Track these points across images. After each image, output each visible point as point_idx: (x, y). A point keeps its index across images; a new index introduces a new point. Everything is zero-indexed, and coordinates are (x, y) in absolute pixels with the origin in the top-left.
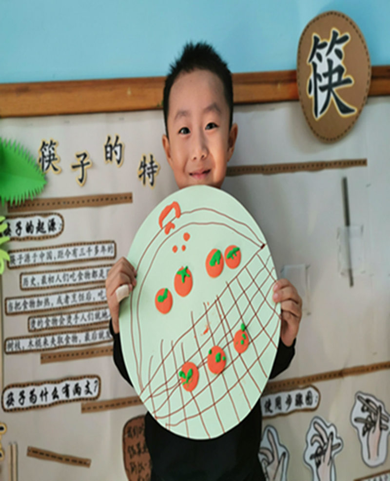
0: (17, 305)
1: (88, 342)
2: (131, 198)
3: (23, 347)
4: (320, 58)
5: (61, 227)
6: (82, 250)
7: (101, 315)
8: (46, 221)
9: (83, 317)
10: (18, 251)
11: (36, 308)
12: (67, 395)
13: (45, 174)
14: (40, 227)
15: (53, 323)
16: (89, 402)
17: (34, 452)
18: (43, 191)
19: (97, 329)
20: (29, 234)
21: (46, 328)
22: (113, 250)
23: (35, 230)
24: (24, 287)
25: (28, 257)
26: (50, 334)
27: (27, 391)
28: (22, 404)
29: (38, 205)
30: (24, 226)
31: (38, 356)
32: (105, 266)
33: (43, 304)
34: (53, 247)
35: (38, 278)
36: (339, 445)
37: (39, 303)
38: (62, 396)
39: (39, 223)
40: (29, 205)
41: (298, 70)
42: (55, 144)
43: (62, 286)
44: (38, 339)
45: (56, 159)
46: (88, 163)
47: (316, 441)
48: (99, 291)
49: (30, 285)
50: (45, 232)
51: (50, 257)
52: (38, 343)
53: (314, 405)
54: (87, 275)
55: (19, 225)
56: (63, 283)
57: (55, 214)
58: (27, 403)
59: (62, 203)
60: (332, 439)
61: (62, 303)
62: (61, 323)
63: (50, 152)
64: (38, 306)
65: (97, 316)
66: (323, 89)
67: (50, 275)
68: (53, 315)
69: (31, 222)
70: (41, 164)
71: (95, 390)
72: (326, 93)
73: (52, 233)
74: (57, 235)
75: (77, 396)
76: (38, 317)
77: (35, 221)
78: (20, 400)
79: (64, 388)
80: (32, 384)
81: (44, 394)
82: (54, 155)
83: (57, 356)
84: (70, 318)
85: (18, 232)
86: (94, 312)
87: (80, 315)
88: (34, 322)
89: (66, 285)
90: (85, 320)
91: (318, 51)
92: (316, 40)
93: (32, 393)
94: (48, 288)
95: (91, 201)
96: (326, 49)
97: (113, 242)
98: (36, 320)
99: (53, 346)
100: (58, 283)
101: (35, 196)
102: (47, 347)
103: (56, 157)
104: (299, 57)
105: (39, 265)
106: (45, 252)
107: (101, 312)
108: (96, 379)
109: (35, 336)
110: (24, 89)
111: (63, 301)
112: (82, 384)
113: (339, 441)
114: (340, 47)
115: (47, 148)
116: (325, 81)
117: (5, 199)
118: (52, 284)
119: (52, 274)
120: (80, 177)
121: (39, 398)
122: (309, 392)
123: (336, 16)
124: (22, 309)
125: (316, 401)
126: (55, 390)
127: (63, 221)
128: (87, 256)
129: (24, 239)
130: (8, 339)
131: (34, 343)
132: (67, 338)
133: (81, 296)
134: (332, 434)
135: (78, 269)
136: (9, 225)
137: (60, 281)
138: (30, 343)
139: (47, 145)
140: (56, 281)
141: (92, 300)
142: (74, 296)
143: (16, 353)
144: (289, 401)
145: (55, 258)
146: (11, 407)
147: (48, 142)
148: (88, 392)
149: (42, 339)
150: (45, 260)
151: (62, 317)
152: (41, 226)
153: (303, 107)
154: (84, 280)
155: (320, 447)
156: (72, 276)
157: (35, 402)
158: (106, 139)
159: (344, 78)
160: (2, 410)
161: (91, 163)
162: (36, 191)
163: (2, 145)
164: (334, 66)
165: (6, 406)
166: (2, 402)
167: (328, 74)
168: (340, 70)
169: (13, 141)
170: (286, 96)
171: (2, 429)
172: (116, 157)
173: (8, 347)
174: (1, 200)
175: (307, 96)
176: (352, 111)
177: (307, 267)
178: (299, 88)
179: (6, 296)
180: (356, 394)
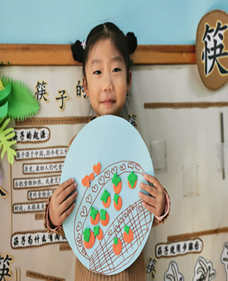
3: (24, 210)
4: (209, 38)
5: (49, 136)
6: (62, 150)
8: (39, 132)
10: (21, 150)
11: (33, 186)
12: (51, 239)
13: (40, 102)
15: (43, 195)
17: (30, 274)
20: (29, 140)
21: (39, 198)
23: (32, 137)
24: (25, 172)
25: (28, 153)
26: (41, 202)
27: (27, 236)
28: (23, 244)
29: (34, 121)
30: (25, 134)
31: (33, 215)
33: (37, 183)
34: (43, 148)
35: (34, 167)
36: (214, 274)
37: (35, 182)
38: (48, 240)
39: (35, 133)
40: (29, 122)
41: (197, 45)
42: (45, 84)
43: (49, 172)
44: (34, 204)
45: (46, 93)
46: (66, 97)
47: (200, 271)
49: (29, 171)
50: (38, 139)
51: (41, 154)
52: (33, 207)
53: (199, 250)
55: (22, 133)
56: (50, 171)
57: (45, 127)
59: (49, 121)
61: (49, 183)
62: (48, 195)
63: (42, 88)
64: (34, 184)
66: (210, 58)
67: (41, 166)
68: (43, 190)
69: (30, 132)
70: (37, 96)
72: (212, 60)
73: (43, 139)
74: (46, 141)
75: (57, 240)
76: (34, 191)
77: (32, 131)
78: (22, 242)
79: (49, 236)
80: (30, 232)
81: (37, 239)
82: (44, 91)
85: (22, 138)
88: (31, 194)
89: (51, 172)
91: (208, 34)
92: (207, 27)
93: (29, 238)
94: (40, 173)
95: (67, 121)
96: (213, 33)
98: (33, 193)
99: (43, 209)
100: (47, 171)
101: (33, 116)
102: (39, 210)
103: (46, 92)
104: (197, 38)
105: (34, 159)
106: (38, 151)
109: (32, 203)
110: (26, 48)
111: (49, 182)
113: (214, 272)
114: (222, 32)
115: (40, 86)
116: (212, 53)
117: (14, 117)
118: (43, 171)
119: (43, 165)
120: (61, 105)
121: (34, 241)
122: (197, 242)
123: (220, 13)
124: (24, 186)
125: (201, 247)
126: (44, 236)
127: (50, 132)
128: (64, 155)
129: (25, 142)
130: (15, 204)
131: (31, 207)
134: (210, 267)
135: (59, 162)
136: (16, 133)
137: (48, 169)
138: (29, 207)
139: (40, 84)
140: (45, 169)
142: (56, 179)
143: (20, 213)
144: (185, 247)
145: (45, 155)
146: (17, 246)
147: (41, 82)
148: (64, 238)
149: (36, 205)
150: (38, 156)
151: (48, 192)
152: (36, 135)
153: (199, 68)
155: (202, 275)
156: (55, 167)
157: (31, 244)
158: (77, 82)
159: (223, 52)
160: (11, 248)
161: (68, 97)
162: (33, 113)
163: (12, 83)
164: (218, 44)
165: (13, 246)
166: (11, 243)
167: (214, 49)
168: (221, 47)
169: (19, 81)
170: (188, 61)
171: (11, 259)
172: (83, 94)
173: (15, 209)
174: (11, 117)
175: (201, 62)
176: (227, 72)
177: (197, 166)
178: (197, 57)
179: (14, 177)
180: (225, 244)
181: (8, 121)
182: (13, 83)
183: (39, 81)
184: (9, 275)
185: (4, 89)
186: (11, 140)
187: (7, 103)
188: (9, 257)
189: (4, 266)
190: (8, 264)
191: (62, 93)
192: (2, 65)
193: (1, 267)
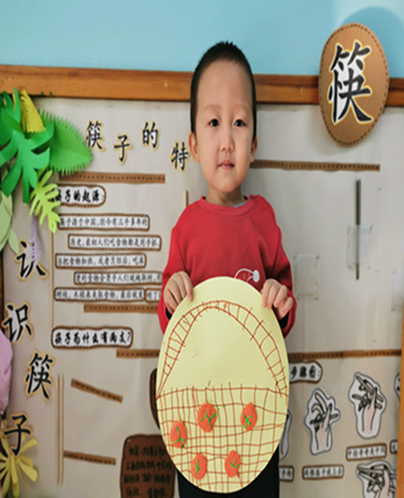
0: (66, 260)
1: (124, 299)
2: (164, 179)
3: (70, 297)
4: (341, 66)
5: (103, 198)
6: (121, 220)
7: (135, 278)
8: (91, 192)
9: (120, 278)
10: (67, 215)
11: (81, 265)
12: (105, 340)
13: (92, 150)
14: (86, 196)
15: (95, 280)
16: (123, 349)
17: (77, 384)
18: (89, 165)
19: (131, 289)
20: (76, 202)
21: (89, 283)
22: (147, 223)
23: (82, 199)
24: (71, 246)
25: (75, 221)
26: (92, 289)
27: (72, 333)
28: (68, 343)
29: (85, 177)
30: (72, 194)
31: (82, 305)
32: (139, 236)
33: (87, 262)
34: (96, 215)
35: (84, 240)
36: (336, 415)
37: (84, 261)
38: (101, 341)
39: (85, 193)
40: (77, 176)
41: (321, 76)
42: (100, 125)
43: (103, 249)
44: (82, 291)
45: (101, 138)
46: (128, 145)
47: (316, 409)
48: (134, 257)
49: (76, 245)
50: (89, 201)
51: (93, 223)
52: (82, 294)
53: (317, 378)
54: (125, 242)
55: (68, 192)
56: (105, 246)
57: (99, 186)
58: (72, 343)
59: (105, 178)
60: (331, 410)
61: (103, 264)
62: (102, 280)
63: (95, 131)
64: (83, 263)
65: (132, 278)
66: (342, 96)
67: (93, 239)
68: (95, 273)
69: (78, 191)
70: (88, 141)
71: (128, 340)
72: (345, 99)
73: (96, 203)
74: (100, 205)
75: (113, 343)
76: (83, 272)
77: (82, 190)
78: (66, 340)
79: (102, 335)
80: (77, 328)
81: (86, 338)
82: (99, 134)
83: (98, 308)
84: (109, 277)
85: (68, 198)
86: (130, 275)
87: (117, 276)
88: (79, 277)
89: (107, 249)
90: (122, 280)
91: (340, 60)
92: (339, 49)
93: (76, 335)
94: (91, 249)
96: (349, 58)
97: (147, 216)
98: (81, 275)
99: (94, 299)
100: (100, 246)
101: (83, 169)
102: (90, 299)
103: (101, 136)
104: (322, 65)
105: (84, 228)
106: (90, 218)
107: (135, 275)
108: (129, 331)
109: (80, 289)
110: (75, 73)
111: (104, 262)
112: (118, 333)
113: (337, 412)
114: (362, 58)
115: (93, 127)
116: (345, 89)
117: (57, 169)
118: (95, 246)
119: (95, 238)
120: (121, 156)
121: (82, 341)
122: (313, 367)
123: (359, 29)
124: (70, 265)
125: (318, 375)
126: (95, 336)
127: (105, 193)
128: (124, 226)
129: (72, 205)
130: (57, 288)
131: (78, 294)
132: (106, 294)
133: (119, 260)
134: (331, 405)
135: (116, 236)
137: (102, 245)
138: (76, 294)
139: (93, 125)
140: (99, 244)
141: (127, 264)
142: (113, 259)
143: (63, 300)
144: (294, 372)
145: (98, 225)
146: (59, 344)
147: (94, 122)
148: (122, 340)
149: (86, 292)
150: (89, 225)
151: (102, 275)
153: (323, 112)
154: (122, 246)
155: (320, 414)
156: (112, 241)
157: (78, 343)
158: (144, 125)
159: (363, 87)
160: (51, 346)
161: (131, 144)
162: (83, 165)
163: (55, 122)
164: (355, 76)
165: (55, 343)
166: (52, 340)
167: (349, 83)
168: (360, 80)
169: (65, 119)
170: (308, 99)
171: (51, 361)
172: (152, 142)
173: (57, 295)
174: (53, 169)
175: (327, 102)
176: (369, 119)
177: (318, 258)
178: (320, 95)
179: (56, 251)
180: (355, 374)
181: (49, 174)
182: (57, 122)
183: (91, 120)
184: (49, 382)
185: (45, 129)
186: (52, 200)
187: (48, 150)
188: (49, 358)
189: (43, 369)
190: (48, 367)
191: (123, 139)
192: (42, 96)
193: (38, 369)
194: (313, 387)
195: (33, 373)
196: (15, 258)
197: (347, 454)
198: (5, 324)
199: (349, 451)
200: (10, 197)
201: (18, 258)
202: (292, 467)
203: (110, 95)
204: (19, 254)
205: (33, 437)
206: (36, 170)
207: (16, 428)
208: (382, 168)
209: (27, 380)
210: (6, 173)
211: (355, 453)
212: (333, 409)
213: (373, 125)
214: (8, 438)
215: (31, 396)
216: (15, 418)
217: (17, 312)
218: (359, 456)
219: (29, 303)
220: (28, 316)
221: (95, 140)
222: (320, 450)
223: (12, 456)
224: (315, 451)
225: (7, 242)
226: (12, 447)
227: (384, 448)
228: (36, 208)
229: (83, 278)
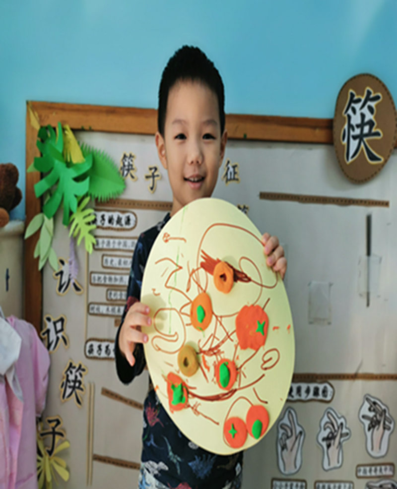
0: (99, 278)
3: (102, 312)
4: (354, 111)
5: (135, 223)
8: (124, 217)
10: (101, 237)
11: (113, 283)
13: (125, 180)
14: (119, 221)
17: (107, 393)
18: (123, 193)
20: (110, 225)
23: (115, 223)
24: (105, 265)
25: (109, 243)
27: (104, 345)
28: (100, 354)
29: (118, 203)
30: (107, 218)
31: (113, 320)
33: (119, 281)
34: (128, 238)
35: (116, 260)
36: (347, 434)
37: (116, 280)
39: (118, 218)
40: (112, 203)
41: (335, 120)
42: (133, 157)
44: (113, 307)
46: (158, 176)
47: (328, 427)
49: (109, 265)
50: (122, 225)
51: (125, 245)
52: (113, 310)
53: (329, 398)
55: (103, 217)
57: (131, 212)
58: (103, 354)
59: (136, 204)
60: (342, 428)
63: (129, 163)
66: (355, 138)
67: (125, 260)
69: (112, 216)
70: (121, 172)
72: (357, 141)
73: (127, 227)
74: (132, 229)
76: (114, 290)
77: (115, 215)
78: (98, 351)
80: (107, 340)
82: (132, 165)
85: (103, 222)
88: (111, 294)
91: (353, 105)
92: (352, 95)
93: (107, 347)
94: (123, 269)
95: (158, 206)
96: (360, 104)
98: (113, 292)
101: (117, 196)
102: (120, 314)
103: (134, 167)
104: (336, 110)
105: (116, 250)
106: (122, 241)
109: (112, 305)
110: (112, 111)
113: (347, 431)
114: (373, 104)
115: (127, 159)
116: (357, 131)
117: (94, 196)
119: (127, 259)
120: (151, 185)
121: (112, 353)
122: (325, 387)
123: (371, 78)
124: (103, 282)
125: (330, 395)
127: (136, 218)
129: (107, 228)
130: (91, 303)
131: (110, 310)
134: (342, 424)
138: (108, 309)
139: (127, 157)
143: (96, 315)
144: (308, 391)
145: (129, 247)
146: (91, 355)
147: (128, 155)
149: (117, 308)
150: (121, 247)
153: (337, 152)
155: (331, 432)
157: (109, 354)
159: (374, 130)
160: (84, 357)
161: (160, 175)
162: (118, 192)
163: (93, 153)
164: (366, 120)
165: (88, 354)
166: (85, 351)
167: (361, 126)
168: (371, 123)
169: (102, 151)
170: (323, 139)
171: (84, 370)
173: (91, 310)
174: (91, 195)
175: (341, 143)
176: (379, 159)
177: (331, 285)
178: (335, 136)
179: (91, 269)
180: (365, 396)
181: (87, 200)
182: (95, 153)
183: (125, 153)
184: (82, 389)
185: (84, 160)
186: (89, 224)
187: (88, 179)
188: (83, 367)
189: (76, 377)
190: (81, 375)
191: (153, 170)
192: (82, 130)
193: (72, 377)
194: (326, 406)
195: (68, 380)
196: (54, 274)
197: (357, 471)
198: (44, 334)
199: (359, 468)
200: (52, 220)
201: (57, 275)
202: (304, 481)
203: (143, 131)
204: (57, 271)
205: (66, 440)
206: (76, 196)
207: (51, 430)
208: (391, 204)
209: (62, 386)
210: (48, 197)
211: (365, 471)
212: (344, 428)
213: (383, 165)
214: (44, 439)
215: (65, 401)
216: (50, 421)
217: (55, 323)
218: (368, 474)
219: (65, 316)
220: (64, 328)
221: (128, 170)
222: (332, 466)
223: (47, 457)
224: (326, 467)
225: (48, 260)
226: (47, 448)
227: (392, 467)
228: (74, 230)
229: (115, 295)
